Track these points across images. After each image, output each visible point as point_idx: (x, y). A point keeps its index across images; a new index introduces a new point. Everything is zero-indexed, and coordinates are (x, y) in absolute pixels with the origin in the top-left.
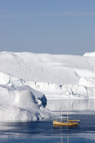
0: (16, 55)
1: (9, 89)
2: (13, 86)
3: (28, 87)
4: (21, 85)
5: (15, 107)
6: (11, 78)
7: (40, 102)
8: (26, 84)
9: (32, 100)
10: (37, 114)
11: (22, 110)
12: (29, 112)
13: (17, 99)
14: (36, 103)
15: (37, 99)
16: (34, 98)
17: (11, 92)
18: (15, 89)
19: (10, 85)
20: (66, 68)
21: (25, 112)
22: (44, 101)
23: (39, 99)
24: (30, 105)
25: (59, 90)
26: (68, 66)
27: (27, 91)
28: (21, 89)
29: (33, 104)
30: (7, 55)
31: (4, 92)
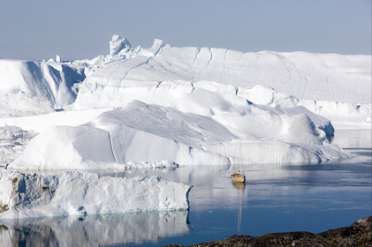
0: (283, 57)
1: (272, 113)
2: (278, 107)
3: (303, 109)
4: (291, 105)
5: (281, 142)
6: (276, 95)
7: (322, 134)
8: (300, 104)
9: (309, 130)
10: (318, 154)
11: (293, 146)
12: (305, 150)
13: (286, 128)
14: (317, 134)
15: (317, 129)
16: (312, 126)
17: (276, 117)
18: (282, 112)
19: (273, 105)
21: (299, 149)
22: (330, 132)
23: (321, 128)
24: (306, 138)
25: (355, 114)
27: (300, 116)
28: (291, 112)
29: (311, 137)
30: (268, 58)
31: (264, 117)
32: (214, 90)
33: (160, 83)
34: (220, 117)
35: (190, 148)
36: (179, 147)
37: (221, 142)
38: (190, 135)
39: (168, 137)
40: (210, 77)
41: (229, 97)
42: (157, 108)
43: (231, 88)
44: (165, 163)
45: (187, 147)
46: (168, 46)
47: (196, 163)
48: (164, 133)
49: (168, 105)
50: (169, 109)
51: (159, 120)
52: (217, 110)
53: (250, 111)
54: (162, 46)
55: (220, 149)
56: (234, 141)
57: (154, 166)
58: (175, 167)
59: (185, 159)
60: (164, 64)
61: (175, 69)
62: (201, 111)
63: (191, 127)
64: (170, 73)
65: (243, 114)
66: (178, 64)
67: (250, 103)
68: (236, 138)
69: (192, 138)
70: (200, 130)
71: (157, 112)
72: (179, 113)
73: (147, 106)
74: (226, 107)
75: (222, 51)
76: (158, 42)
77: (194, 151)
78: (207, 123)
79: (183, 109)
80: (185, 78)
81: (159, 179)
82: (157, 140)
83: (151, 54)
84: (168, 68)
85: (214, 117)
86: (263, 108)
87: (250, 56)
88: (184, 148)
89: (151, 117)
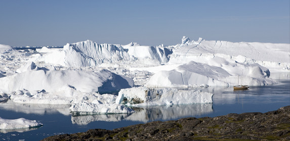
0: (249, 44)
1: (245, 66)
2: (247, 64)
3: (257, 64)
4: (253, 63)
5: (249, 77)
6: (247, 59)
7: (265, 74)
8: (256, 62)
9: (260, 72)
10: (264, 82)
11: (253, 79)
12: (258, 80)
13: (251, 72)
14: (263, 74)
15: (263, 72)
16: (261, 71)
17: (247, 67)
18: (249, 66)
19: (246, 63)
20: (283, 52)
21: (256, 80)
22: (268, 73)
23: (265, 72)
24: (259, 76)
25: (278, 66)
26: (285, 51)
27: (257, 67)
28: (253, 65)
29: (261, 75)
30: (243, 45)
31: (242, 67)
32: (222, 57)
33: (201, 54)
34: (225, 67)
35: (213, 79)
36: (209, 79)
37: (225, 77)
38: (213, 74)
39: (204, 75)
40: (221, 52)
41: (228, 60)
42: (200, 64)
43: (229, 56)
44: (203, 85)
46: (204, 40)
47: (215, 85)
48: (202, 73)
50: (204, 64)
51: (201, 69)
52: (223, 65)
53: (236, 65)
54: (202, 40)
55: (224, 80)
56: (230, 77)
57: (199, 86)
58: (207, 86)
59: (211, 84)
60: (203, 47)
61: (207, 49)
62: (217, 65)
63: (213, 71)
64: (205, 51)
65: (234, 66)
66: (208, 47)
67: (236, 62)
68: (231, 75)
70: (217, 72)
72: (209, 66)
73: (196, 63)
74: (227, 63)
75: (225, 42)
76: (200, 39)
77: (215, 80)
78: (220, 69)
79: (210, 64)
80: (211, 53)
81: (201, 91)
82: (200, 76)
83: (198, 44)
84: (204, 49)
85: (222, 67)
86: (242, 64)
87: (236, 44)
88: (211, 79)
89: (198, 67)
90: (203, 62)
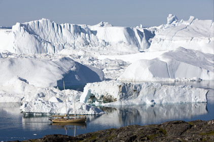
33: (192, 38)
35: (208, 71)
36: (202, 71)
38: (208, 64)
39: (197, 65)
42: (191, 50)
44: (195, 78)
45: (206, 71)
46: (197, 19)
47: (211, 79)
48: (194, 63)
49: (197, 50)
50: (197, 51)
51: (192, 57)
54: (194, 19)
57: (189, 80)
58: (200, 80)
59: (206, 77)
60: (195, 28)
61: (201, 31)
63: (209, 60)
64: (197, 33)
66: (202, 28)
69: (209, 66)
71: (191, 53)
72: (202, 53)
73: (186, 50)
76: (192, 17)
77: (210, 72)
79: (205, 51)
80: (205, 36)
81: (192, 87)
82: (191, 67)
83: (189, 24)
84: (197, 30)
88: (205, 71)
89: (188, 56)
90: (195, 48)
